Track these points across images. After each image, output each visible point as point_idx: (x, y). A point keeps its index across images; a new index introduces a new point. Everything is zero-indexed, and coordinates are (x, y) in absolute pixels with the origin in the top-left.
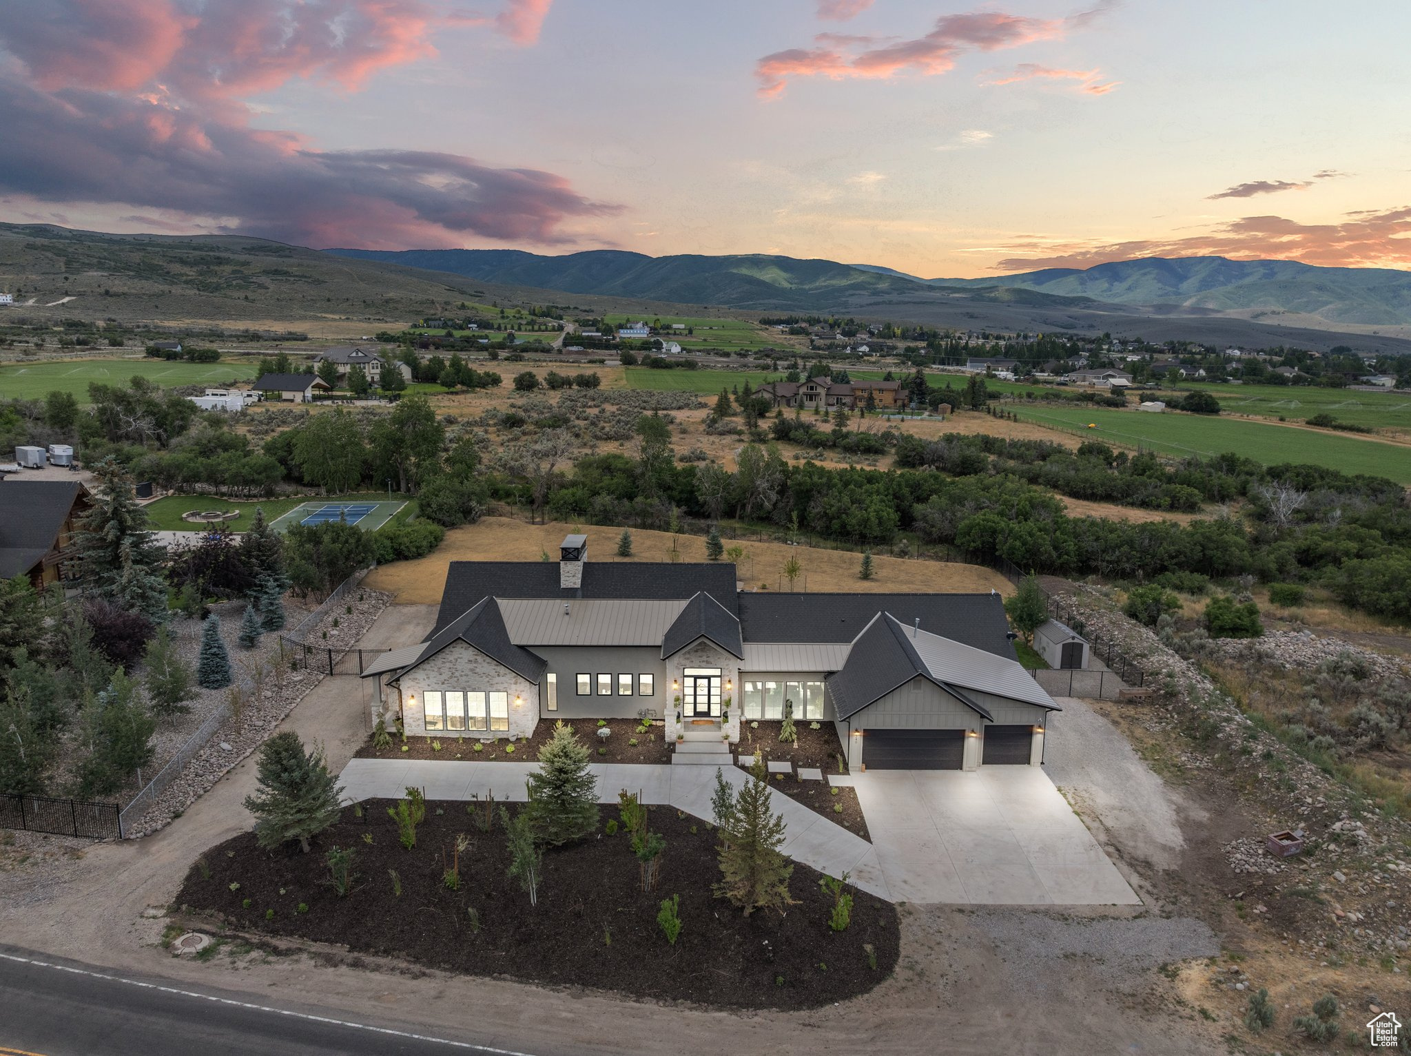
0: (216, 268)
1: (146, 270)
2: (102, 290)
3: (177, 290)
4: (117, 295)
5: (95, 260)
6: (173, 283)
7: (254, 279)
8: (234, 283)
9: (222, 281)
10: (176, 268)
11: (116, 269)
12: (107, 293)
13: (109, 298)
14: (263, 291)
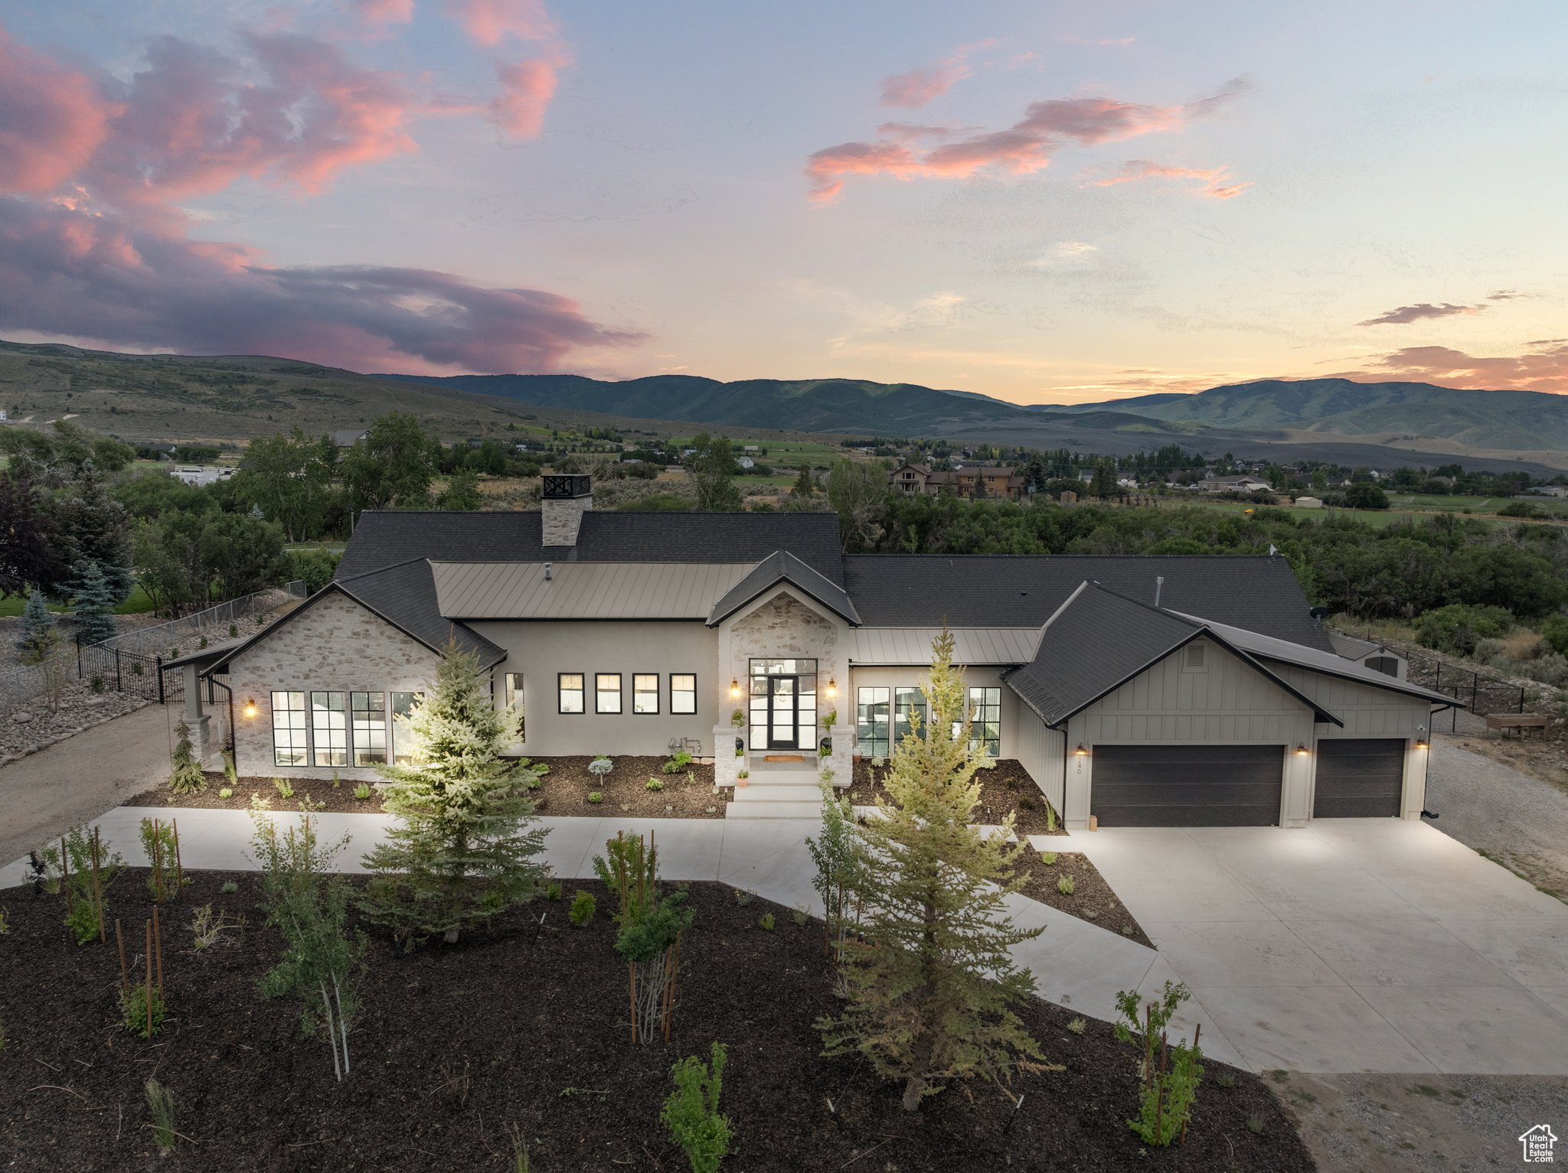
0: (239, 387)
1: (158, 389)
2: (108, 407)
3: (192, 409)
4: (124, 412)
5: (105, 378)
6: (189, 402)
7: (280, 399)
8: (258, 402)
9: (244, 401)
10: (194, 387)
11: (127, 387)
12: (113, 410)
13: (115, 416)
14: (289, 411)
